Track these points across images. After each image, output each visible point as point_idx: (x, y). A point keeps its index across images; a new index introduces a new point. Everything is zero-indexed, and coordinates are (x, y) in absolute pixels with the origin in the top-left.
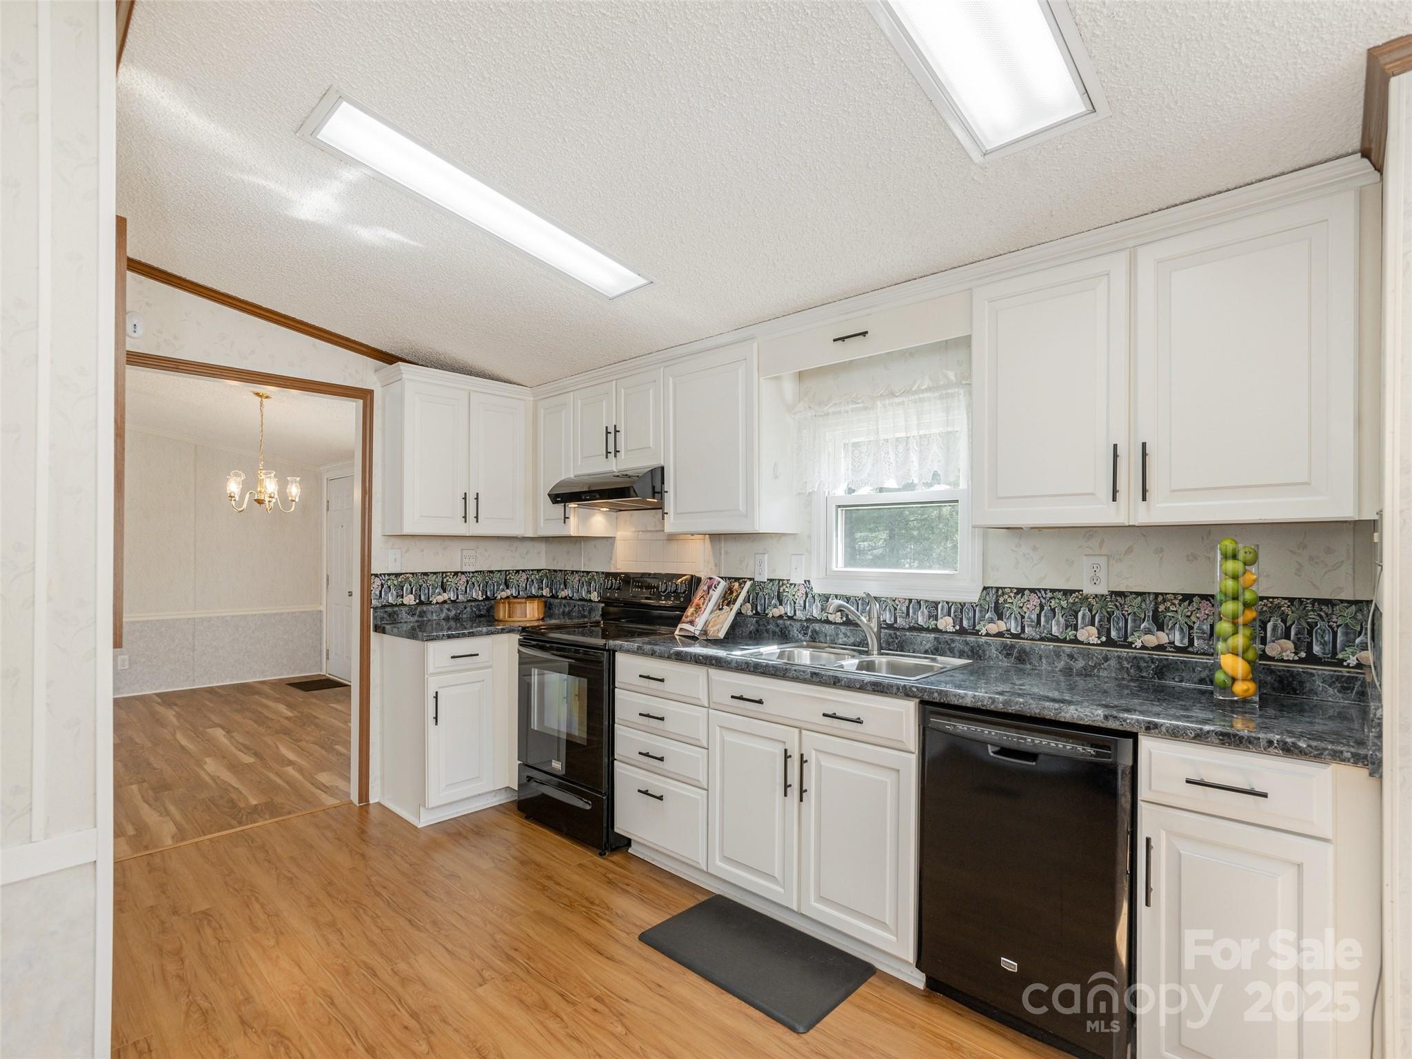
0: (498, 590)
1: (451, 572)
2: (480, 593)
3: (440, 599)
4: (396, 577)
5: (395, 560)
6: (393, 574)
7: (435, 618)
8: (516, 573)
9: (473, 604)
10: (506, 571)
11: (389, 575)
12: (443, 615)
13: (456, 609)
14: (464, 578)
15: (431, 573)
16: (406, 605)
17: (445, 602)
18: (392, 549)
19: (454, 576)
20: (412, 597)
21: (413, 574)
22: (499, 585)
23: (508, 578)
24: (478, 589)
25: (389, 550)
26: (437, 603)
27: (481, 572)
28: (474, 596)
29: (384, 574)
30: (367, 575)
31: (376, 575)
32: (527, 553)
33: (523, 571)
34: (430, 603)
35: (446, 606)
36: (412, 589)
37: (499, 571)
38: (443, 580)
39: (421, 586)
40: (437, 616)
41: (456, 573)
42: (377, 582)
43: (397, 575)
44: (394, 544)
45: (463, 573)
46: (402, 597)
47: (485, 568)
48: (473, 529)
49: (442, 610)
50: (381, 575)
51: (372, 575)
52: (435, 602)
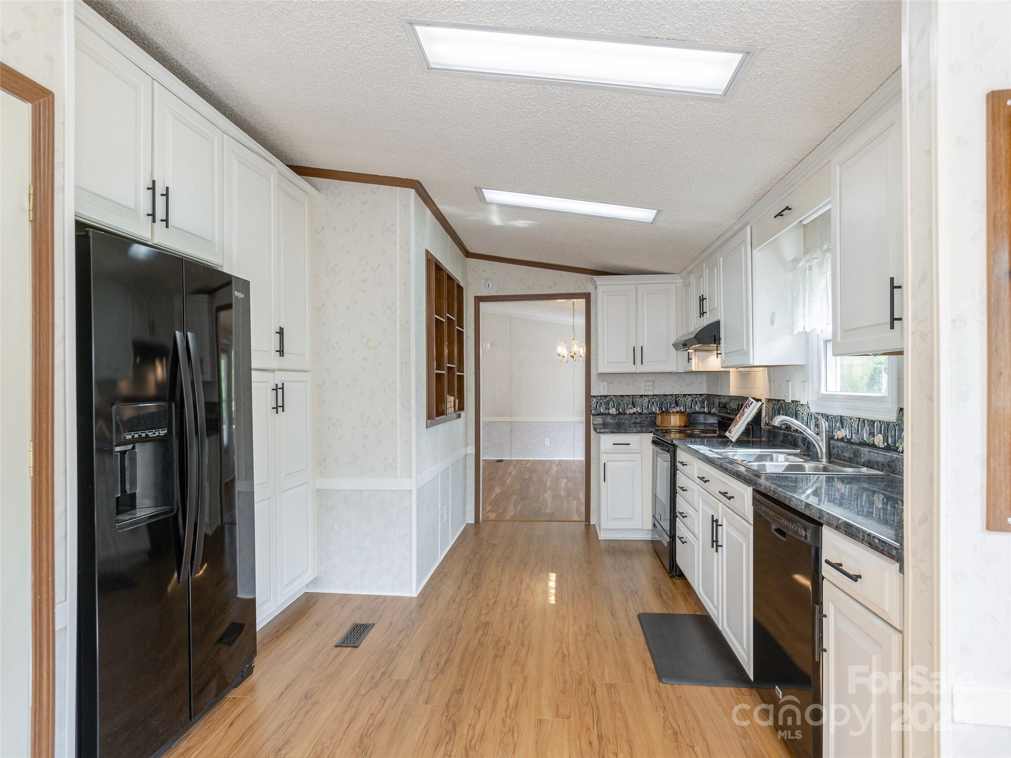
0: (670, 407)
1: (638, 395)
2: (658, 408)
3: (632, 411)
4: (605, 397)
5: (604, 388)
6: (603, 396)
7: (627, 423)
8: (683, 397)
9: (652, 415)
10: (676, 395)
11: (601, 396)
12: (633, 421)
13: (641, 418)
14: (647, 399)
15: (626, 395)
16: (611, 414)
17: (634, 413)
18: (602, 381)
19: (640, 397)
20: (614, 409)
21: (615, 396)
22: (671, 404)
23: (678, 399)
24: (656, 406)
25: (601, 383)
26: (630, 414)
27: (658, 395)
28: (654, 410)
29: (598, 396)
30: (589, 396)
31: (594, 397)
32: (692, 383)
33: (689, 395)
34: (625, 414)
35: (635, 416)
36: (614, 405)
37: (671, 395)
38: (633, 400)
39: (619, 403)
40: (629, 422)
41: (641, 396)
42: (595, 400)
43: (606, 397)
44: (603, 379)
45: (646, 396)
46: (609, 410)
47: (661, 393)
48: (640, 368)
49: (632, 418)
50: (596, 396)
51: (591, 396)
52: (628, 413)
